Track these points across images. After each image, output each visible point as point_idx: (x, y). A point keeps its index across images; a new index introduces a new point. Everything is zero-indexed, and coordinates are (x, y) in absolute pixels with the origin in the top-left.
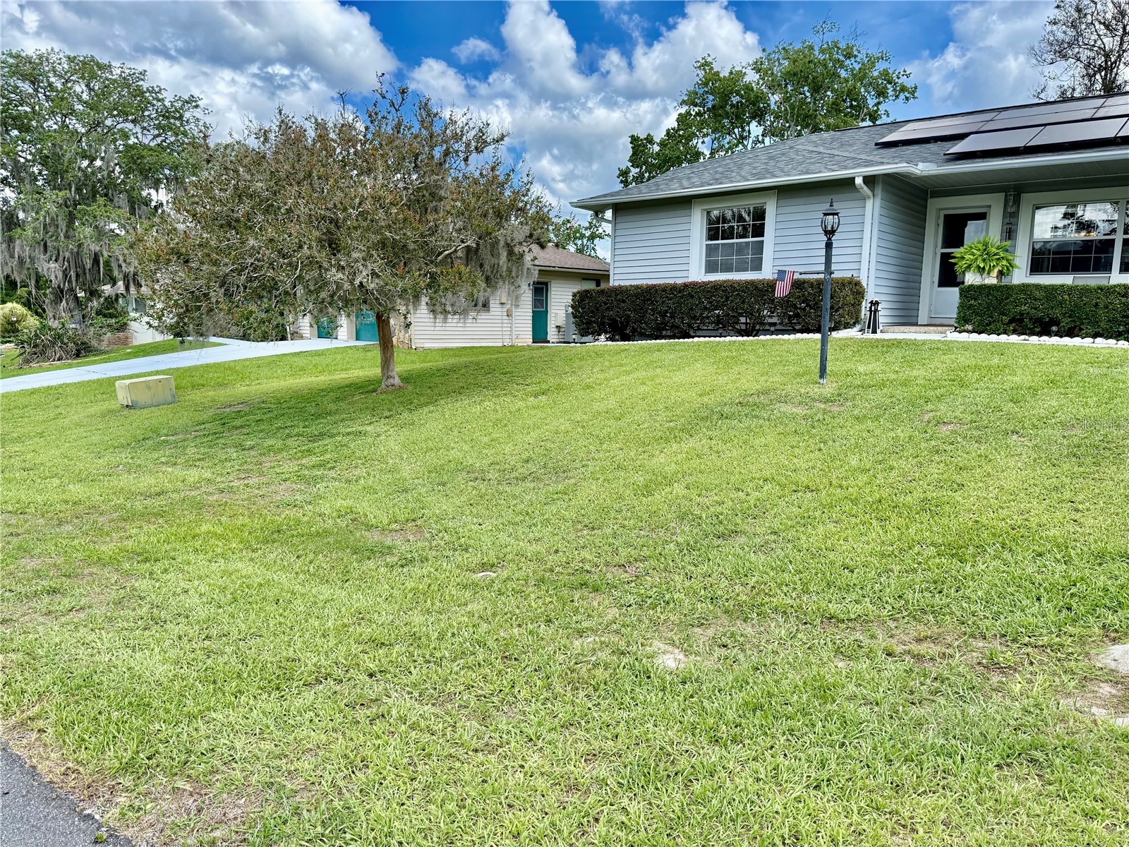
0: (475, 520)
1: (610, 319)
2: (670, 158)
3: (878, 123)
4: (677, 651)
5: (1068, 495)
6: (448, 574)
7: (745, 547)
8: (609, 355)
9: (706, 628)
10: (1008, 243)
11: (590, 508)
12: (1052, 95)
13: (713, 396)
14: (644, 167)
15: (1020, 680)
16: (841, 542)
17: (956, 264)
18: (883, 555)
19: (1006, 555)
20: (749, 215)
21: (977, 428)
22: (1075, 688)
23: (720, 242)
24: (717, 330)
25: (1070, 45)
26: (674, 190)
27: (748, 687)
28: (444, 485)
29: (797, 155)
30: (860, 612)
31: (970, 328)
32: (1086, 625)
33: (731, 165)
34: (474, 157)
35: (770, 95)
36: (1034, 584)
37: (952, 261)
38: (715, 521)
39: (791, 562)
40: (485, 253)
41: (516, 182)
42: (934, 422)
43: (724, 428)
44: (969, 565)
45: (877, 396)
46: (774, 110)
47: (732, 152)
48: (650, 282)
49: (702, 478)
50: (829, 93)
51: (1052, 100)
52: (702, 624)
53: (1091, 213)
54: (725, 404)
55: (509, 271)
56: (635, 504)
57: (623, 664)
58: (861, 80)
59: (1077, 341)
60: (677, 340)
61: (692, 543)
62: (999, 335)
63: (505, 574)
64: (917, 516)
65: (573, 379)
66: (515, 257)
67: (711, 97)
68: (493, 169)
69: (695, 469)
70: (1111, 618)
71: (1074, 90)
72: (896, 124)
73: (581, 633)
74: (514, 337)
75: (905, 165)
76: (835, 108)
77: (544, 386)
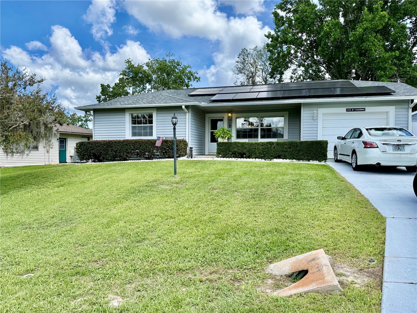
0: (24, 248)
1: (93, 154)
2: (117, 94)
3: (189, 88)
4: (119, 297)
5: (253, 212)
6: (7, 278)
7: (148, 245)
8: (93, 168)
9: (132, 284)
10: (229, 129)
11: (82, 237)
12: (239, 84)
13: (136, 183)
14: (107, 96)
15: (244, 284)
16: (183, 238)
17: (215, 135)
18: (198, 241)
19: (237, 235)
20: (147, 116)
21: (225, 190)
22: (261, 283)
23: (137, 125)
24: (137, 157)
25: (242, 69)
26: (118, 105)
27: (148, 308)
28: (9, 232)
29: (163, 97)
30: (190, 266)
31: (221, 156)
32: (262, 258)
33: (139, 98)
34: (28, 87)
35: (153, 75)
36: (245, 245)
37: (214, 134)
38: (136, 235)
39: (165, 249)
40: (33, 127)
41: (49, 98)
42: (212, 189)
43: (140, 196)
44: (225, 241)
45: (193, 181)
46: (154, 80)
47: (140, 93)
48: (110, 139)
49: (131, 218)
50: (172, 76)
51: (239, 85)
52: (130, 283)
53: (251, 120)
54: (141, 186)
55: (46, 134)
56: (103, 232)
57: (94, 309)
58: (183, 73)
59: (251, 160)
60: (121, 162)
61: (127, 246)
62: (229, 158)
63: (38, 274)
64: (208, 224)
65: (76, 179)
66: (48, 128)
67: (131, 73)
68: (37, 93)
69: (128, 214)
70: (269, 255)
71: (244, 83)
72: (195, 89)
73: (75, 298)
74: (50, 161)
75: (198, 103)
76: (175, 82)
77: (62, 183)
